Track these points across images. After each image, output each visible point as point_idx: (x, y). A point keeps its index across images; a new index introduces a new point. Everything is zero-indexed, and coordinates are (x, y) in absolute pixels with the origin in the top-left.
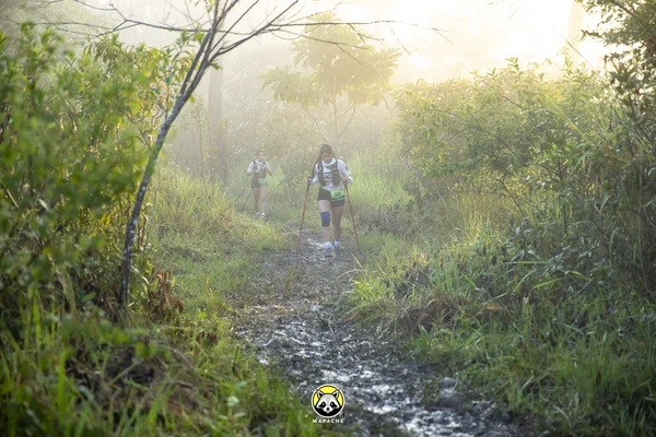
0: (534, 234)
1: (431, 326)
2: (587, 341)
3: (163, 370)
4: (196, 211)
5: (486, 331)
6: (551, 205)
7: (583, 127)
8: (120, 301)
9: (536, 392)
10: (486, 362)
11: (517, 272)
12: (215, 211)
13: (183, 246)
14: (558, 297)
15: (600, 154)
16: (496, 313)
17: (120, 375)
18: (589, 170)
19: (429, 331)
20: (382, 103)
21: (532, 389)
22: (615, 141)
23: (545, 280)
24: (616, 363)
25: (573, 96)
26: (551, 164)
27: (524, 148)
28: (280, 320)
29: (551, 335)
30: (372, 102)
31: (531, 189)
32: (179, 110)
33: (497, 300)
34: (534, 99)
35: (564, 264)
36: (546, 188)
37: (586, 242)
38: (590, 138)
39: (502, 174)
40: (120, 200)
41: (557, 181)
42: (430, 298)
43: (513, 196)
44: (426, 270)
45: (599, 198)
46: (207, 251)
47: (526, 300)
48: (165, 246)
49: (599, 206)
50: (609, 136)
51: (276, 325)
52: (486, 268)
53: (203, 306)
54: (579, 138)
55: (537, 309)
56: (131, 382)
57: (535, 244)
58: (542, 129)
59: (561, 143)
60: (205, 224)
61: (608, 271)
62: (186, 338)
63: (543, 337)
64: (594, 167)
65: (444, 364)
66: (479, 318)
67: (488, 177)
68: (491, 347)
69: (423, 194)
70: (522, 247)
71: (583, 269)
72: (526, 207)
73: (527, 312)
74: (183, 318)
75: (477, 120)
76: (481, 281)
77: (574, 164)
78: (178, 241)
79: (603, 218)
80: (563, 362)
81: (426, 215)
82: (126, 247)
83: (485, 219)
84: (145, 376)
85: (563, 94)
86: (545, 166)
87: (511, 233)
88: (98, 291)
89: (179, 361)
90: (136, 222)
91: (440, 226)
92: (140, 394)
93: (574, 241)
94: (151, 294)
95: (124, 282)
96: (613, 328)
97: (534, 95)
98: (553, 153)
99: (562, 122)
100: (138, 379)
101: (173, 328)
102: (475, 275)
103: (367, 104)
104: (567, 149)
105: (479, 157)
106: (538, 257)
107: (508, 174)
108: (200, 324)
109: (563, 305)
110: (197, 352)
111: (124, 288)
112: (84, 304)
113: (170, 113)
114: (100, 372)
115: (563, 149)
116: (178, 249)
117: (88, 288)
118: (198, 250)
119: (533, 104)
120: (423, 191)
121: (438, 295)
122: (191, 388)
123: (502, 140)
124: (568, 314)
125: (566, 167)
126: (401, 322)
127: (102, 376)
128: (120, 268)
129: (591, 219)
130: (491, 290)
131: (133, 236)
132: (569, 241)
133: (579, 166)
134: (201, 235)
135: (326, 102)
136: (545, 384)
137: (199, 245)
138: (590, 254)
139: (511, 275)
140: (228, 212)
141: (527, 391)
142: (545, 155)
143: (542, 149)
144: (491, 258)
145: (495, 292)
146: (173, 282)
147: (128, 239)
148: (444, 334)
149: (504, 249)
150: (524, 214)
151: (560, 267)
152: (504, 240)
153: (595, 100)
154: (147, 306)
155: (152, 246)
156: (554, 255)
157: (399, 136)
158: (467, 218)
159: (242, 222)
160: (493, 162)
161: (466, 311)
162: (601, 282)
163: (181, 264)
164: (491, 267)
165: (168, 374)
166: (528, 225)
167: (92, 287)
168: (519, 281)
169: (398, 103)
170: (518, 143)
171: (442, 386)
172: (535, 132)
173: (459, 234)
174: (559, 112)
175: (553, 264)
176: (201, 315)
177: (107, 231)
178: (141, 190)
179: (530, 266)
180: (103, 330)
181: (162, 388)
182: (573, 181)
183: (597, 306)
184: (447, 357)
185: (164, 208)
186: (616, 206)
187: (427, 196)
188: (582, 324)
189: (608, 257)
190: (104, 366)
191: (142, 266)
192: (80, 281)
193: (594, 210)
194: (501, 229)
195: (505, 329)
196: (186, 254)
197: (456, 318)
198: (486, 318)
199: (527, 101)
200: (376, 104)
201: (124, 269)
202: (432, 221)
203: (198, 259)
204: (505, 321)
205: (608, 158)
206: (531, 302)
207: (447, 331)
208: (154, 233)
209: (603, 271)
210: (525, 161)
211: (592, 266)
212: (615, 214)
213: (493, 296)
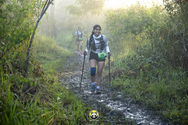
0: (143, 52)
1: (115, 78)
2: (158, 81)
3: (39, 91)
4: (47, 46)
5: (130, 79)
6: (148, 43)
7: (158, 21)
8: (26, 71)
9: (144, 95)
10: (130, 87)
11: (139, 62)
12: (53, 46)
13: (44, 56)
14: (150, 69)
15: (162, 29)
16: (133, 74)
17: (26, 92)
18: (159, 33)
19: (114, 79)
20: (100, 15)
21: (143, 95)
22: (166, 25)
23: (147, 64)
24: (166, 87)
25: (155, 12)
26: (148, 32)
27: (141, 27)
28: (72, 77)
29: (148, 80)
30: (98, 14)
31: (143, 39)
32: (42, 16)
33: (133, 70)
34: (144, 13)
35: (152, 60)
36: (147, 38)
37: (158, 53)
38: (159, 24)
39: (135, 35)
40: (25, 42)
41: (150, 37)
42: (114, 70)
43: (138, 41)
44: (113, 62)
45: (162, 41)
46: (51, 57)
47: (141, 70)
48: (39, 56)
49: (162, 43)
50: (164, 23)
51: (71, 78)
52: (130, 61)
53: (50, 73)
54: (156, 24)
55: (144, 72)
56: (29, 94)
57: (144, 54)
58: (146, 21)
59: (151, 25)
60: (50, 50)
61: (164, 61)
62: (45, 82)
63: (146, 80)
64: (160, 32)
65: (118, 88)
66: (128, 75)
67: (130, 35)
68: (131, 83)
69: (112, 41)
70: (140, 55)
71: (157, 61)
72: (141, 44)
73: (142, 74)
74: (44, 76)
75: (127, 19)
76: (129, 65)
77: (155, 31)
78: (42, 55)
79: (163, 47)
80: (151, 87)
81: (113, 47)
82: (27, 56)
83: (130, 48)
84: (33, 92)
85: (152, 11)
86: (147, 32)
87: (137, 51)
88: (19, 68)
89: (43, 88)
90: (30, 49)
91: (117, 50)
92: (32, 97)
93: (155, 53)
94: (35, 69)
95: (27, 66)
96: (165, 77)
97: (144, 12)
98: (149, 28)
99: (152, 20)
100: (31, 93)
101: (41, 79)
102: (127, 63)
103: (96, 15)
104: (153, 27)
105: (128, 30)
106: (145, 58)
107: (136, 35)
108: (49, 78)
109: (152, 71)
110: (48, 86)
111: (27, 68)
112: (15, 72)
113: (39, 17)
114: (21, 91)
115: (152, 27)
116: (42, 57)
117: (17, 68)
118: (48, 57)
119: (143, 14)
120: (112, 40)
121: (116, 69)
122: (46, 95)
123: (134, 25)
124: (153, 74)
125: (153, 32)
126: (106, 77)
127: (21, 92)
128: (26, 62)
129: (160, 47)
130: (131, 67)
131: (29, 53)
132: (153, 53)
133: (156, 32)
134: (49, 53)
135: (84, 14)
136: (146, 93)
137: (48, 56)
138: (159, 57)
139: (137, 63)
140: (57, 46)
141: (141, 95)
142: (147, 29)
143: (146, 27)
144: (131, 58)
145: (133, 68)
146: (41, 66)
147: (28, 54)
148: (118, 80)
149: (135, 56)
150: (141, 46)
151: (151, 61)
152: (135, 54)
153: (161, 13)
154: (34, 73)
155: (35, 56)
156: (149, 57)
157: (105, 24)
158: (125, 48)
159: (61, 49)
160: (132, 31)
161: (124, 73)
162: (162, 65)
163: (43, 61)
164: (131, 61)
165: (40, 92)
166: (142, 49)
167: (18, 67)
168: (139, 65)
169: (105, 15)
170: (139, 26)
171: (118, 94)
172: (144, 23)
173: (122, 52)
174: (151, 17)
175: (149, 60)
176: (49, 75)
177: (22, 51)
178: (31, 39)
179: (142, 61)
180: (21, 78)
181: (38, 95)
182: (155, 37)
183: (161, 71)
184: (119, 86)
185: (38, 45)
186: (166, 43)
187: (114, 41)
188: (157, 76)
189: (164, 58)
190: (22, 89)
191: (32, 61)
192: (14, 66)
193: (160, 45)
194: (134, 50)
195: (135, 78)
196: (45, 58)
197: (121, 75)
198: (130, 75)
199: (142, 14)
200: (99, 15)
201: (27, 62)
202: (115, 48)
203: (48, 60)
204: (135, 76)
205: (164, 30)
206: (143, 71)
207: (119, 79)
208: (35, 52)
209: (163, 61)
210: (141, 31)
211: (160, 60)
212: (166, 45)
213: (132, 69)
